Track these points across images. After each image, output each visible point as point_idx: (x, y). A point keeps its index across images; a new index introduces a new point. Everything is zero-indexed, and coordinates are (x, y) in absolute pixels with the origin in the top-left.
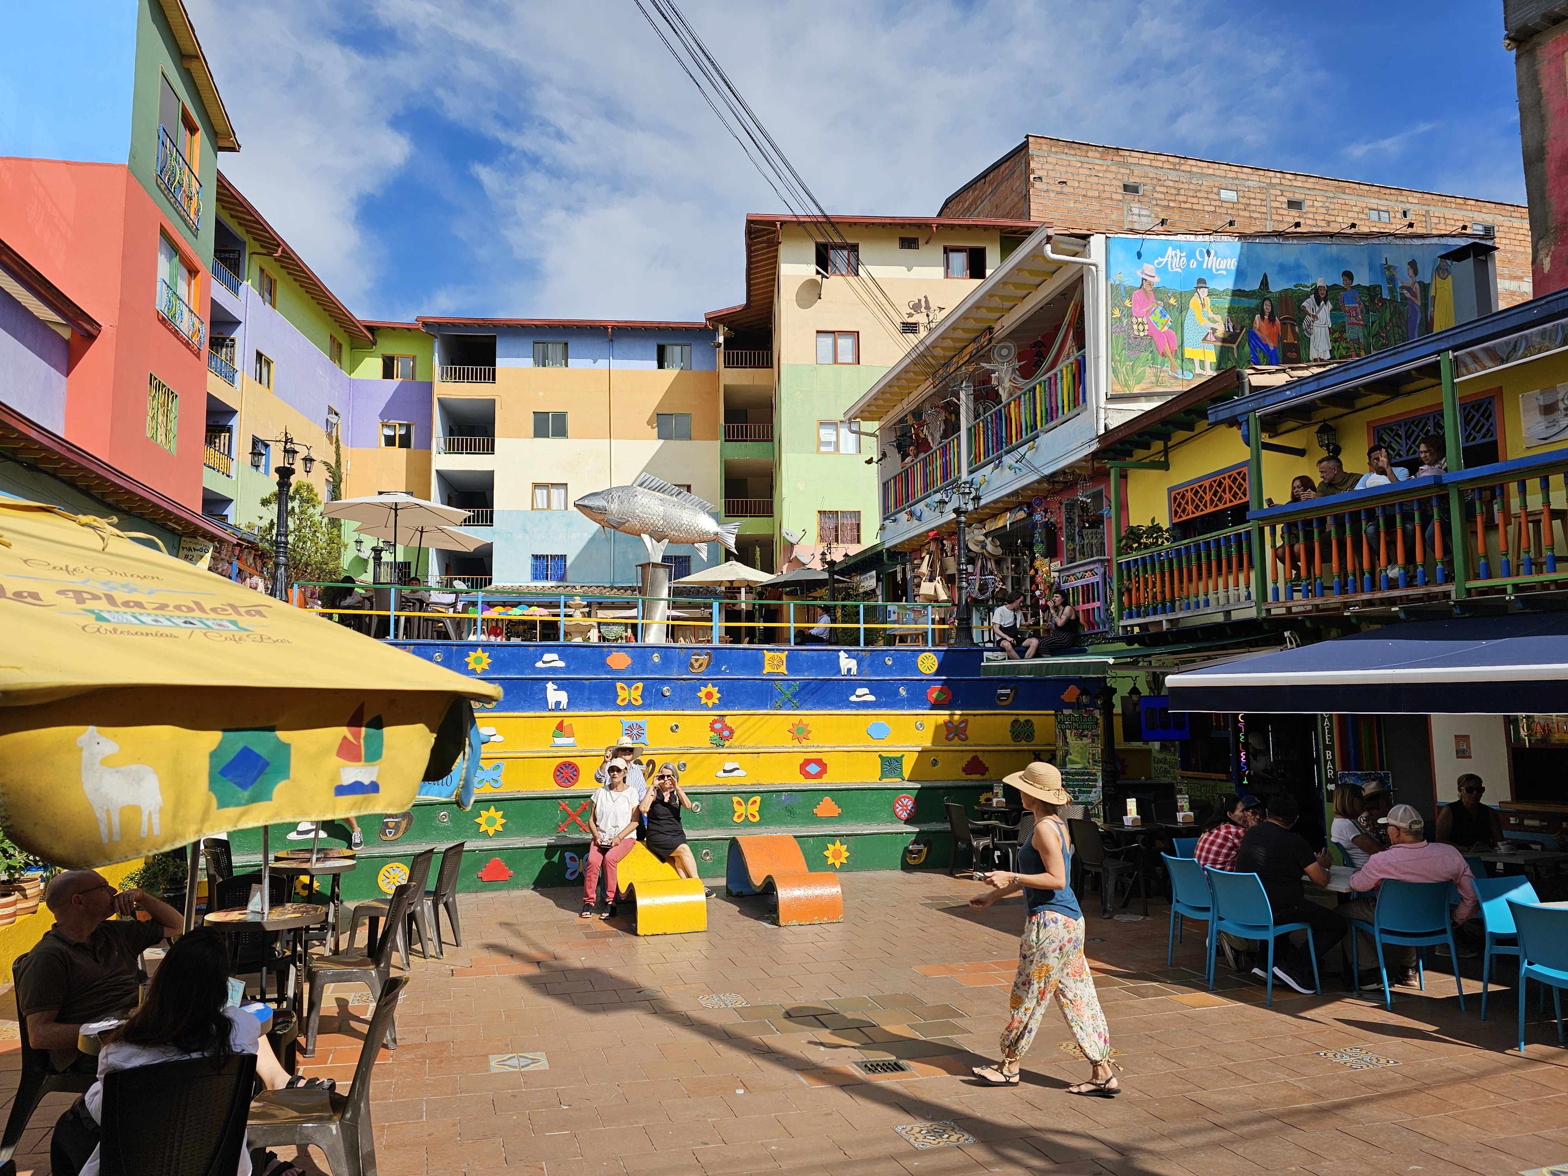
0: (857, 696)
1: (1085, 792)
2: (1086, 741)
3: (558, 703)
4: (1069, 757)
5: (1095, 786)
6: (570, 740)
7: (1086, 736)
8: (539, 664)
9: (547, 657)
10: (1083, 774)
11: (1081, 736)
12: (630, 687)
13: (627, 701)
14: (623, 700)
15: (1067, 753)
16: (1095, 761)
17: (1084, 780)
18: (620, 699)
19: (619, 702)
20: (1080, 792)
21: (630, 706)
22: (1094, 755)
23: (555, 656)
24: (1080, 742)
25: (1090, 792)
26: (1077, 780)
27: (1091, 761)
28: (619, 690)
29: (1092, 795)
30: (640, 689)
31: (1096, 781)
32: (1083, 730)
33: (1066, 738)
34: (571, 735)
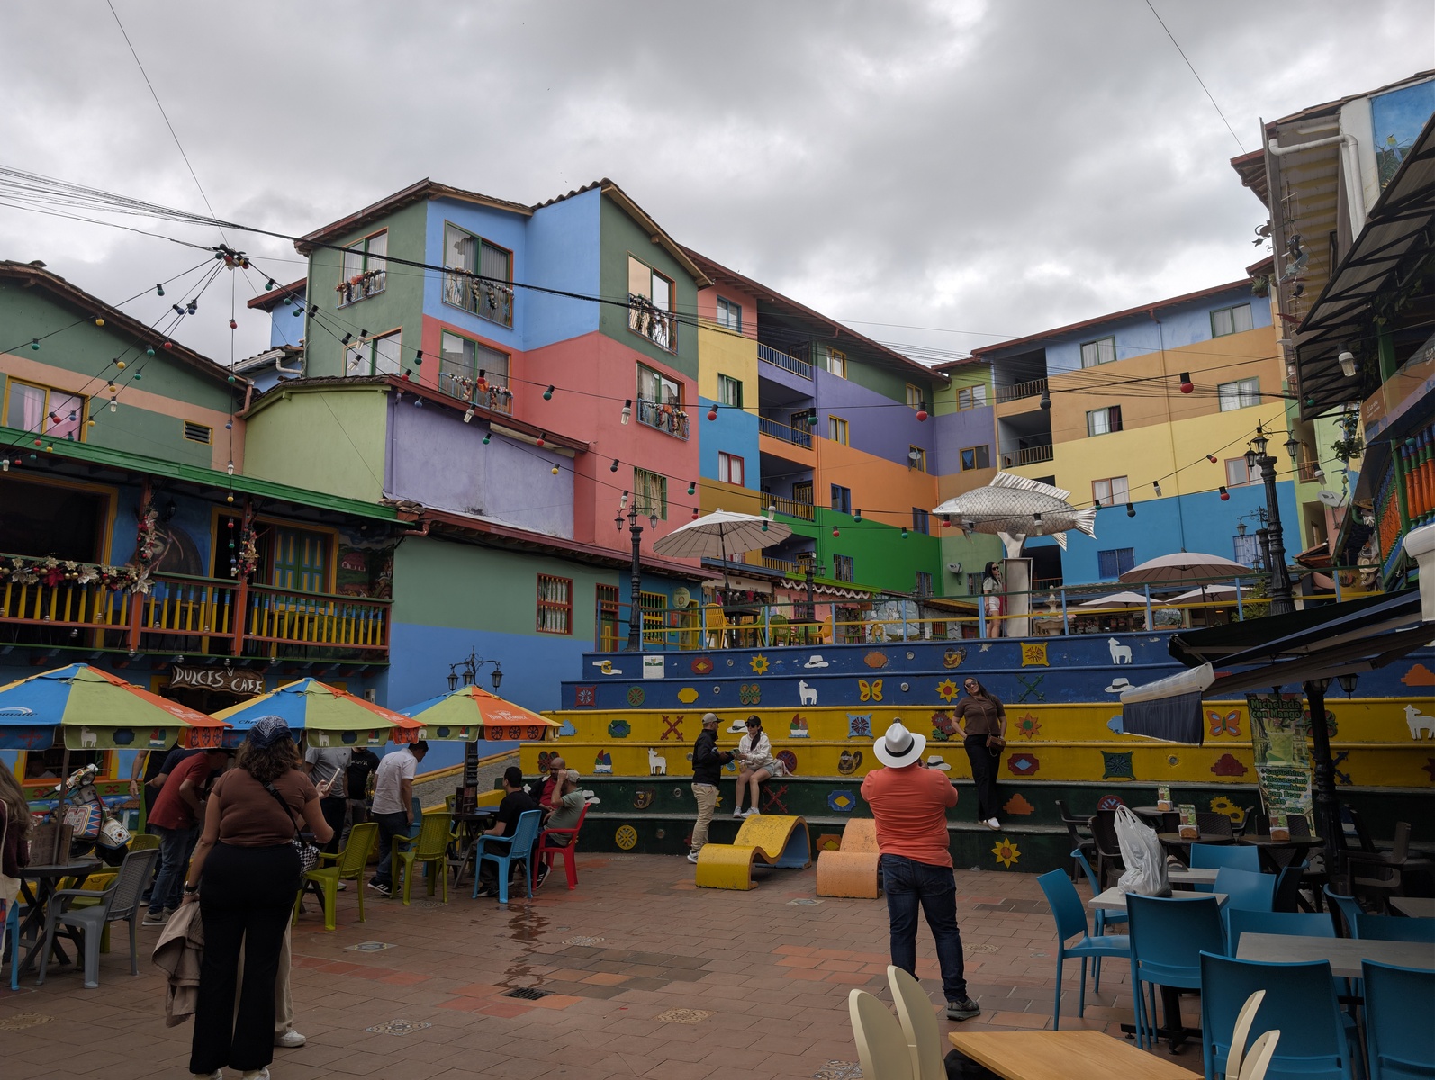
0: (1114, 687)
1: (1292, 795)
2: (1289, 732)
3: (809, 700)
4: (1269, 751)
5: (1305, 789)
6: (804, 732)
7: (1288, 726)
8: (807, 665)
9: (814, 658)
10: (1288, 773)
11: (1282, 727)
12: (870, 684)
13: (868, 698)
14: (865, 696)
15: (1266, 748)
16: (1302, 758)
17: (1290, 780)
18: (863, 695)
19: (862, 698)
20: (1287, 795)
21: (871, 701)
22: (1299, 750)
23: (819, 658)
24: (1281, 733)
25: (1298, 796)
26: (1281, 780)
27: (1296, 757)
28: (861, 686)
29: (1302, 799)
30: (880, 686)
31: (1305, 782)
32: (1284, 718)
33: (1263, 729)
34: (805, 727)
